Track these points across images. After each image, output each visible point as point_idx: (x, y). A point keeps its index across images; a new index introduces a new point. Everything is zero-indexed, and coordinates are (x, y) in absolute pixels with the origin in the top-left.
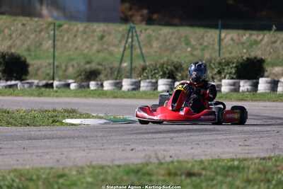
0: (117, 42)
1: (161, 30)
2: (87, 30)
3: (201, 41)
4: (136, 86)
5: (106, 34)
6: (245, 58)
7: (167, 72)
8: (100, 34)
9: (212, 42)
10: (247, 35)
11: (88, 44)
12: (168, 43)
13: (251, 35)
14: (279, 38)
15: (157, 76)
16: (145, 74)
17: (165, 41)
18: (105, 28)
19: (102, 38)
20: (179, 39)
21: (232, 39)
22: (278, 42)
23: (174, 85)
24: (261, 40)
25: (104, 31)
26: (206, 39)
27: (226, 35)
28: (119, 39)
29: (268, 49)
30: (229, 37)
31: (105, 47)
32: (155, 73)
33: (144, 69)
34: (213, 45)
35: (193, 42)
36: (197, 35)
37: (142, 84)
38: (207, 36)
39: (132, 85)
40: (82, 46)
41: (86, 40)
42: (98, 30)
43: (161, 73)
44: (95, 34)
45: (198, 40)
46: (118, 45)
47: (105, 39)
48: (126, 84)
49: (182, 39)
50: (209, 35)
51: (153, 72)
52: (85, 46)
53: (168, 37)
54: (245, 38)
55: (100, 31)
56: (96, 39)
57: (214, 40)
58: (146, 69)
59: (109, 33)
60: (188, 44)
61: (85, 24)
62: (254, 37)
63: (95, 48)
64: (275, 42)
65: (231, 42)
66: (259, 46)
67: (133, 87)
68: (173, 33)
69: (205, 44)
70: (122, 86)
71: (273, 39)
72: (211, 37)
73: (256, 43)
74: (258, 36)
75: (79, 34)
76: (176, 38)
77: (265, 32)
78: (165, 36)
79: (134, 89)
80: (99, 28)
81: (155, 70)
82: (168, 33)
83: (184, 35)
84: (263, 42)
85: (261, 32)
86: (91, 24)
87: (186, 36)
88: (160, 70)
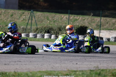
0: (18, 18)
1: (36, 13)
2: (6, 12)
3: (54, 18)
4: (35, 36)
5: (14, 14)
6: (79, 26)
7: (47, 31)
8: (11, 14)
9: (58, 19)
10: (73, 17)
11: (6, 18)
12: (40, 19)
13: (74, 17)
14: (86, 18)
15: (43, 32)
16: (37, 31)
17: (39, 18)
18: (13, 12)
19: (12, 15)
20: (45, 17)
21: (66, 18)
22: (86, 20)
23: (51, 36)
24: (79, 19)
25: (13, 13)
26: (55, 17)
27: (64, 16)
28: (19, 16)
29: (81, 22)
30: (65, 17)
31: (13, 19)
32: (42, 31)
33: (37, 29)
34: (59, 20)
35: (50, 19)
36: (52, 16)
37: (38, 35)
38: (56, 16)
39: (33, 35)
40: (4, 19)
41: (5, 16)
42: (10, 12)
43: (44, 31)
44: (9, 14)
45: (52, 18)
46: (19, 19)
47: (13, 16)
48: (31, 35)
49: (46, 17)
50: (57, 16)
51: (41, 31)
52: (5, 19)
53: (40, 16)
54: (72, 18)
55: (11, 13)
56: (10, 16)
57: (59, 18)
58: (38, 29)
59: (15, 14)
60: (48, 19)
61: (5, 10)
62: (76, 17)
63: (9, 20)
64: (84, 20)
65: (66, 19)
66: (78, 21)
67: (34, 36)
68: (42, 15)
69: (55, 20)
70: (29, 36)
71: (83, 19)
72: (58, 17)
73: (76, 20)
74: (77, 17)
75: (2, 14)
76: (43, 17)
77: (80, 16)
78: (38, 16)
79: (35, 37)
80: (11, 11)
81: (42, 30)
82: (40, 14)
83: (46, 15)
84: (79, 20)
85: (78, 16)
86: (7, 10)
87: (47, 16)
88: (44, 30)
